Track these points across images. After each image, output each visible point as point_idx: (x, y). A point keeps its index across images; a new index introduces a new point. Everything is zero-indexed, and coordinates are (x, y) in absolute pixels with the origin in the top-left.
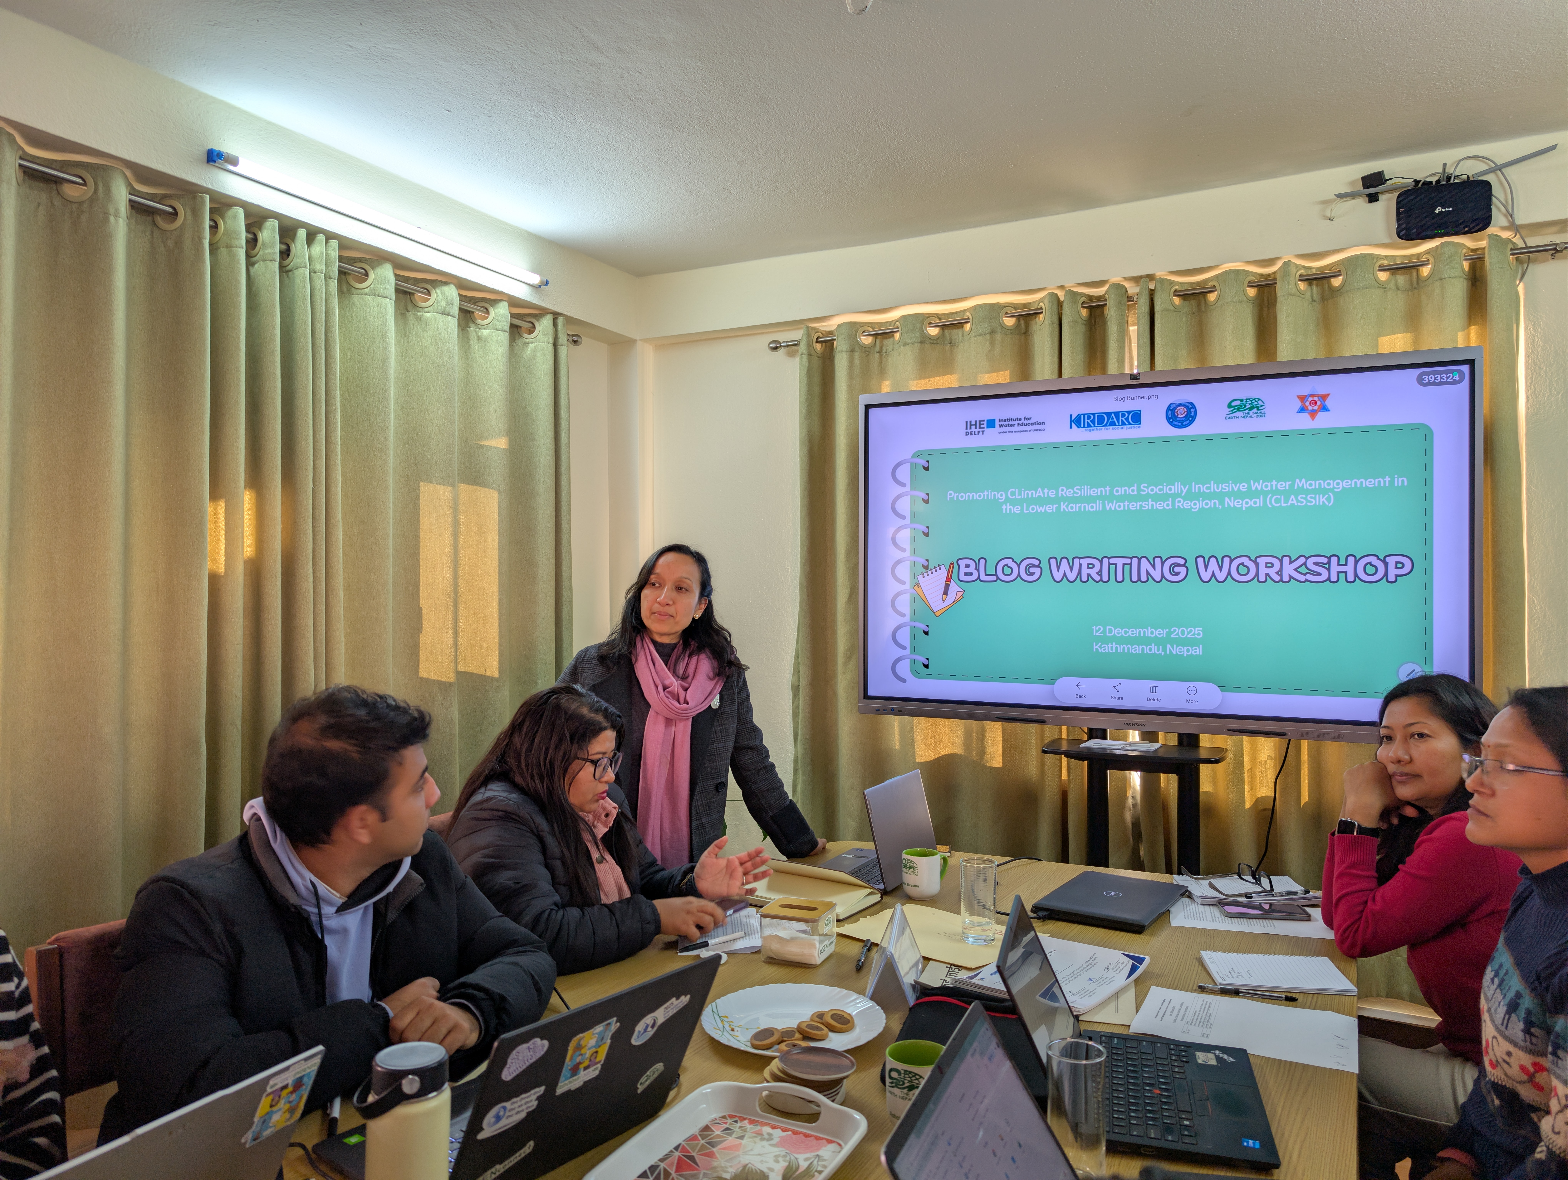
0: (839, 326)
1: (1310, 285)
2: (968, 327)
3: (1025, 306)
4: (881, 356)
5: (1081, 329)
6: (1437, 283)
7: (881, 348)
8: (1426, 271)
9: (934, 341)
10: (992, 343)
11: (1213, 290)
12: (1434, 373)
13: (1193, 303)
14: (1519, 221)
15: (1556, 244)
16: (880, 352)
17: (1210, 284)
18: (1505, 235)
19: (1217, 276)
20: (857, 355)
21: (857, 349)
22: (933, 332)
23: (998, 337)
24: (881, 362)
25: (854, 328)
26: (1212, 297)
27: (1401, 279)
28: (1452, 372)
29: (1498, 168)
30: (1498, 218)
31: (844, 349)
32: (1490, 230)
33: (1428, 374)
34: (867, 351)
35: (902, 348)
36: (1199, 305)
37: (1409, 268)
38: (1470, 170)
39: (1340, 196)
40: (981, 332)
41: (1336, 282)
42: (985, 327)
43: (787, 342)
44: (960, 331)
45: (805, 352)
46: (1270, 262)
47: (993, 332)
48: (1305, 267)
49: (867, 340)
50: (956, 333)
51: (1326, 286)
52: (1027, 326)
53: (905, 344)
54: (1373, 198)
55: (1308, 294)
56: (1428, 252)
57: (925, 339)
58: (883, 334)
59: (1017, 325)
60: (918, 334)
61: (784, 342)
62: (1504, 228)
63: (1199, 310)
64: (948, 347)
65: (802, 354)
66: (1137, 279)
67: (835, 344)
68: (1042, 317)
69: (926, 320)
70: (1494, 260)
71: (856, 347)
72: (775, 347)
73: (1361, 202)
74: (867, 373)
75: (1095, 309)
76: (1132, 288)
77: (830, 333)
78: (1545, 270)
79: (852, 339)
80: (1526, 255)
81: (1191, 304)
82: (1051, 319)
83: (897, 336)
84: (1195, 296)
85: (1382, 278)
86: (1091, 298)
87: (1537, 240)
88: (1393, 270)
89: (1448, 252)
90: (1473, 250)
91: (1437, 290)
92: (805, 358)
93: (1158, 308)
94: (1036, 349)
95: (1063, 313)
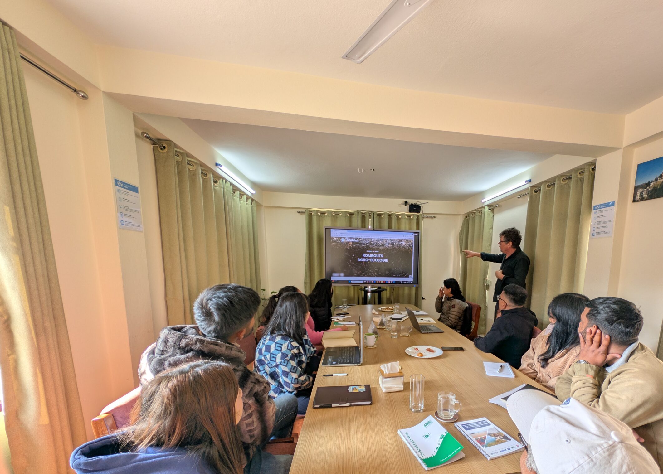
5: (361, 218)
8: (412, 217)
14: (423, 212)
15: (427, 216)
18: (421, 214)
19: (383, 213)
20: (318, 217)
22: (334, 214)
24: (322, 219)
25: (317, 211)
29: (422, 204)
30: (421, 212)
31: (316, 215)
34: (319, 216)
36: (380, 217)
37: (409, 216)
38: (418, 203)
39: (402, 204)
43: (302, 212)
46: (391, 212)
48: (396, 214)
49: (319, 214)
50: (338, 216)
54: (406, 205)
57: (332, 216)
58: (323, 213)
67: (313, 214)
68: (354, 215)
69: (332, 212)
70: (420, 218)
71: (318, 215)
72: (299, 212)
73: (404, 205)
74: (319, 221)
75: (363, 215)
76: (370, 213)
77: (311, 211)
78: (425, 219)
79: (317, 213)
80: (423, 217)
81: (378, 217)
82: (357, 216)
83: (326, 214)
84: (379, 215)
85: (406, 217)
86: (362, 213)
87: (425, 215)
88: (407, 217)
89: (415, 215)
90: (417, 215)
91: (413, 221)
92: (307, 216)
93: (374, 217)
94: (353, 221)
95: (359, 215)
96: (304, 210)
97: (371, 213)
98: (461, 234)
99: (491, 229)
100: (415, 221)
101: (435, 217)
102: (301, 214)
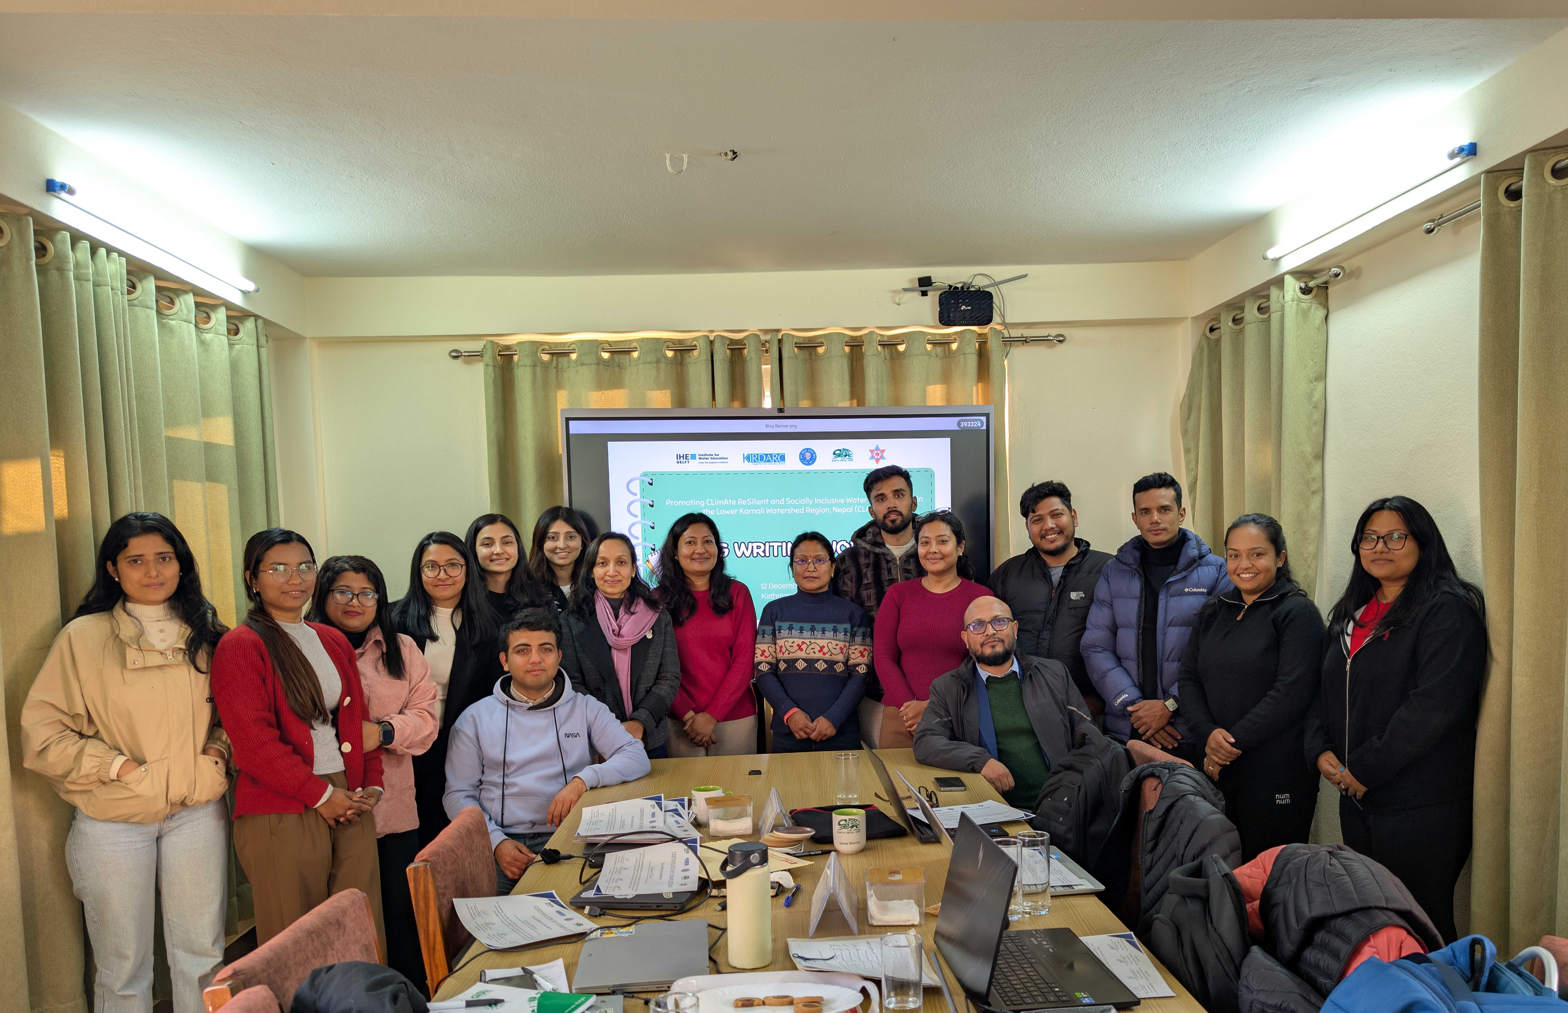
0: (521, 343)
1: (884, 348)
2: (635, 355)
3: (680, 342)
4: (557, 371)
5: (727, 365)
6: (962, 356)
7: (557, 365)
8: (954, 346)
9: (606, 364)
10: (658, 370)
11: (821, 344)
12: (967, 421)
13: (806, 352)
14: (1007, 321)
15: (1026, 337)
16: (556, 368)
17: (819, 340)
18: (999, 327)
19: (824, 335)
20: (538, 370)
21: (538, 364)
22: (606, 356)
23: (662, 366)
24: (557, 377)
25: (535, 347)
26: (821, 350)
27: (939, 349)
28: (976, 420)
29: (996, 284)
30: (997, 319)
31: (528, 364)
32: (991, 325)
33: (964, 421)
34: (546, 366)
35: (580, 367)
36: (810, 354)
37: (942, 343)
38: (980, 283)
39: (906, 290)
40: (648, 360)
41: (901, 348)
42: (652, 357)
43: (469, 352)
44: (627, 356)
45: (491, 363)
46: (859, 330)
47: (658, 361)
48: (881, 335)
49: (546, 358)
50: (624, 360)
51: (894, 350)
52: (682, 358)
53: (583, 364)
54: (924, 294)
55: (883, 354)
56: (956, 333)
57: (600, 362)
58: (560, 353)
59: (675, 357)
60: (594, 357)
61: (465, 352)
62: (998, 324)
63: (811, 358)
64: (617, 369)
65: (487, 365)
66: (766, 332)
67: (516, 358)
68: (695, 353)
69: (598, 345)
70: (994, 345)
71: (536, 363)
72: (456, 355)
73: (917, 295)
74: (546, 385)
75: (736, 350)
76: (763, 337)
77: (508, 348)
78: (1019, 353)
79: (534, 354)
80: (1009, 342)
81: (805, 353)
82: (706, 356)
83: (574, 356)
84: (808, 347)
85: (929, 347)
86: (732, 342)
87: (1015, 333)
88: (935, 344)
89: (968, 336)
90: (980, 335)
91: (962, 361)
92: (491, 368)
93: (785, 355)
94: (691, 377)
95: (715, 352)
96: (477, 346)
97: (768, 337)
98: (1189, 405)
99: (1317, 379)
100: (972, 361)
101: (1061, 340)
102: (467, 363)
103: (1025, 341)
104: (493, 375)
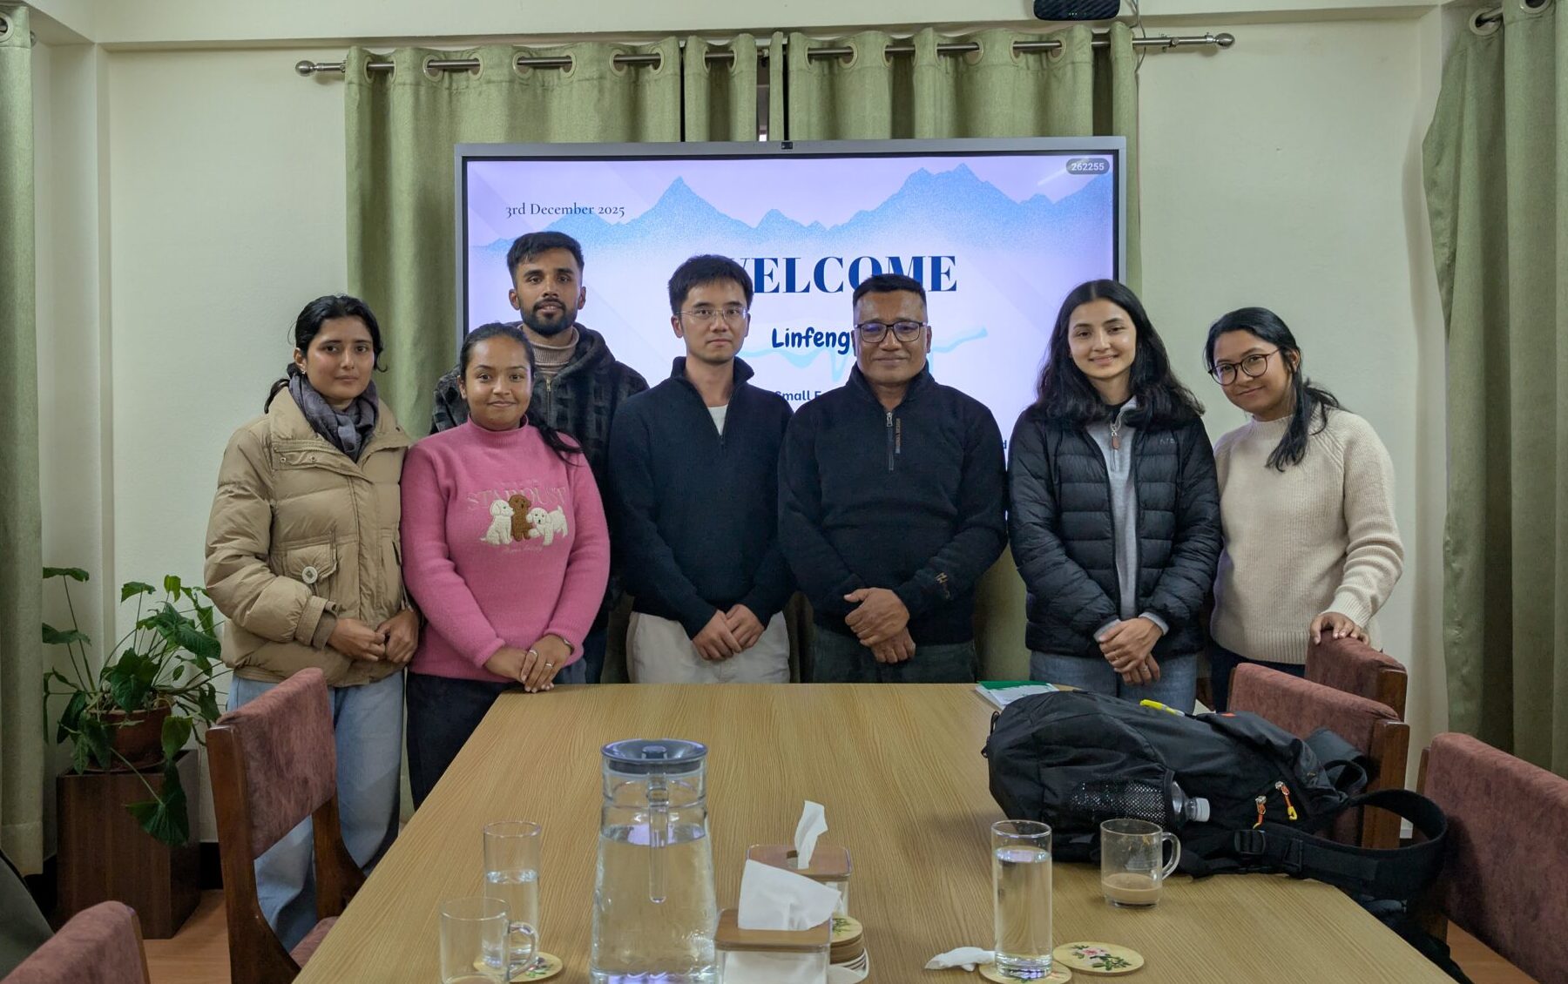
0: (398, 51)
1: (946, 56)
2: (567, 67)
3: (636, 50)
4: (453, 94)
6: (1070, 67)
7: (451, 84)
9: (524, 81)
10: (601, 91)
11: (849, 51)
12: (1082, 160)
13: (825, 64)
14: (1140, 14)
15: (1172, 39)
16: (450, 88)
17: (846, 45)
20: (423, 92)
21: (423, 83)
22: (523, 70)
23: (606, 83)
25: (420, 56)
26: (848, 59)
27: (1032, 59)
28: (1096, 161)
32: (1116, 21)
33: (1075, 162)
35: (485, 87)
37: (1038, 49)
40: (585, 75)
41: (974, 56)
42: (591, 70)
43: (324, 64)
44: (555, 72)
47: (600, 77)
49: (432, 72)
50: (552, 77)
51: (962, 60)
52: (637, 74)
53: (488, 82)
55: (943, 68)
56: (1059, 33)
57: (514, 78)
59: (627, 72)
60: (504, 70)
61: (319, 64)
62: (1127, 18)
63: (833, 73)
64: (541, 91)
65: (350, 83)
66: (765, 32)
67: (391, 73)
68: (659, 66)
69: (512, 54)
70: (1121, 55)
71: (421, 80)
72: (306, 70)
74: (434, 114)
76: (758, 42)
79: (418, 70)
80: (1143, 48)
82: (673, 71)
85: (1016, 54)
86: (711, 47)
87: (1152, 33)
88: (1025, 49)
89: (1081, 37)
90: (1097, 36)
91: (1069, 74)
92: (355, 88)
93: (792, 67)
94: (649, 102)
95: (687, 63)
96: (336, 56)
97: (764, 41)
98: (1439, 142)
100: (1084, 75)
101: (1225, 43)
102: (322, 80)
103: (1169, 46)
104: (358, 97)
